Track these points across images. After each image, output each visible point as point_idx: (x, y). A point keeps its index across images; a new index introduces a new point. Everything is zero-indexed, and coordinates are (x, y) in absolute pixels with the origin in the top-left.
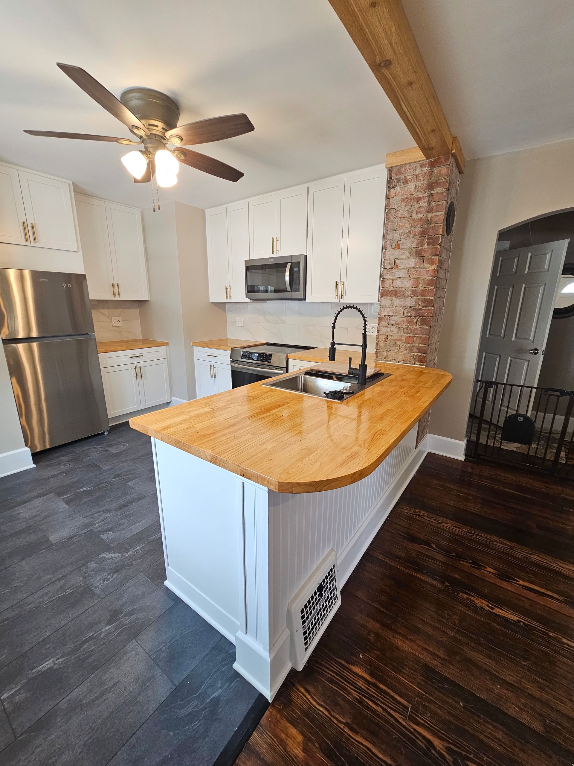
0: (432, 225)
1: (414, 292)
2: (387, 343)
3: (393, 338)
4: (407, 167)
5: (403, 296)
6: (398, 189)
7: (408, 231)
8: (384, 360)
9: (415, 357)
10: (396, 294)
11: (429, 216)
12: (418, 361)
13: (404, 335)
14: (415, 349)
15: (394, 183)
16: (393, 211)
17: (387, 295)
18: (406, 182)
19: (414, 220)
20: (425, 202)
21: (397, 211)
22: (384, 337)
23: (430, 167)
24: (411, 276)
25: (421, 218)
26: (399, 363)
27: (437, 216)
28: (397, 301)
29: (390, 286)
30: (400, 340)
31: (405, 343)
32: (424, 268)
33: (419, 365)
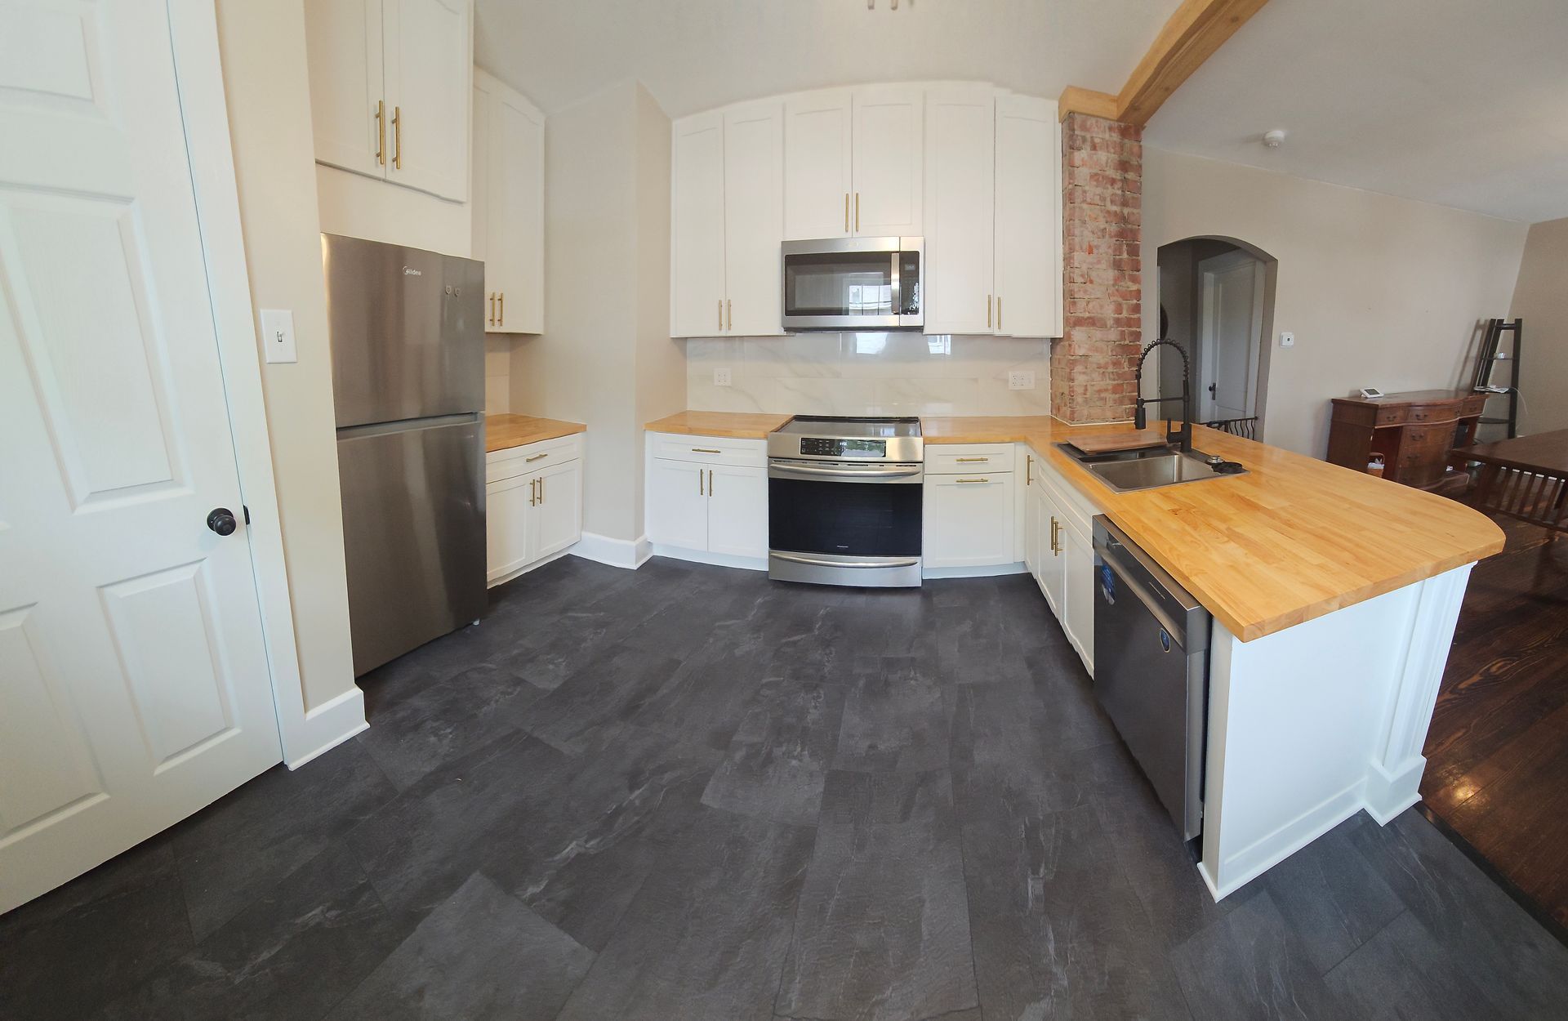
1: (1118, 322)
3: (1095, 388)
5: (1104, 326)
7: (1102, 227)
10: (1093, 323)
11: (1126, 211)
13: (1112, 383)
14: (1127, 401)
15: (1078, 142)
16: (1079, 190)
17: (1081, 325)
18: (1095, 147)
19: (1108, 212)
20: (1120, 188)
21: (1085, 192)
22: (1083, 388)
24: (1110, 298)
25: (1116, 212)
27: (1133, 213)
28: (1098, 334)
29: (1085, 311)
30: (1106, 390)
31: (1115, 394)
32: (1125, 287)
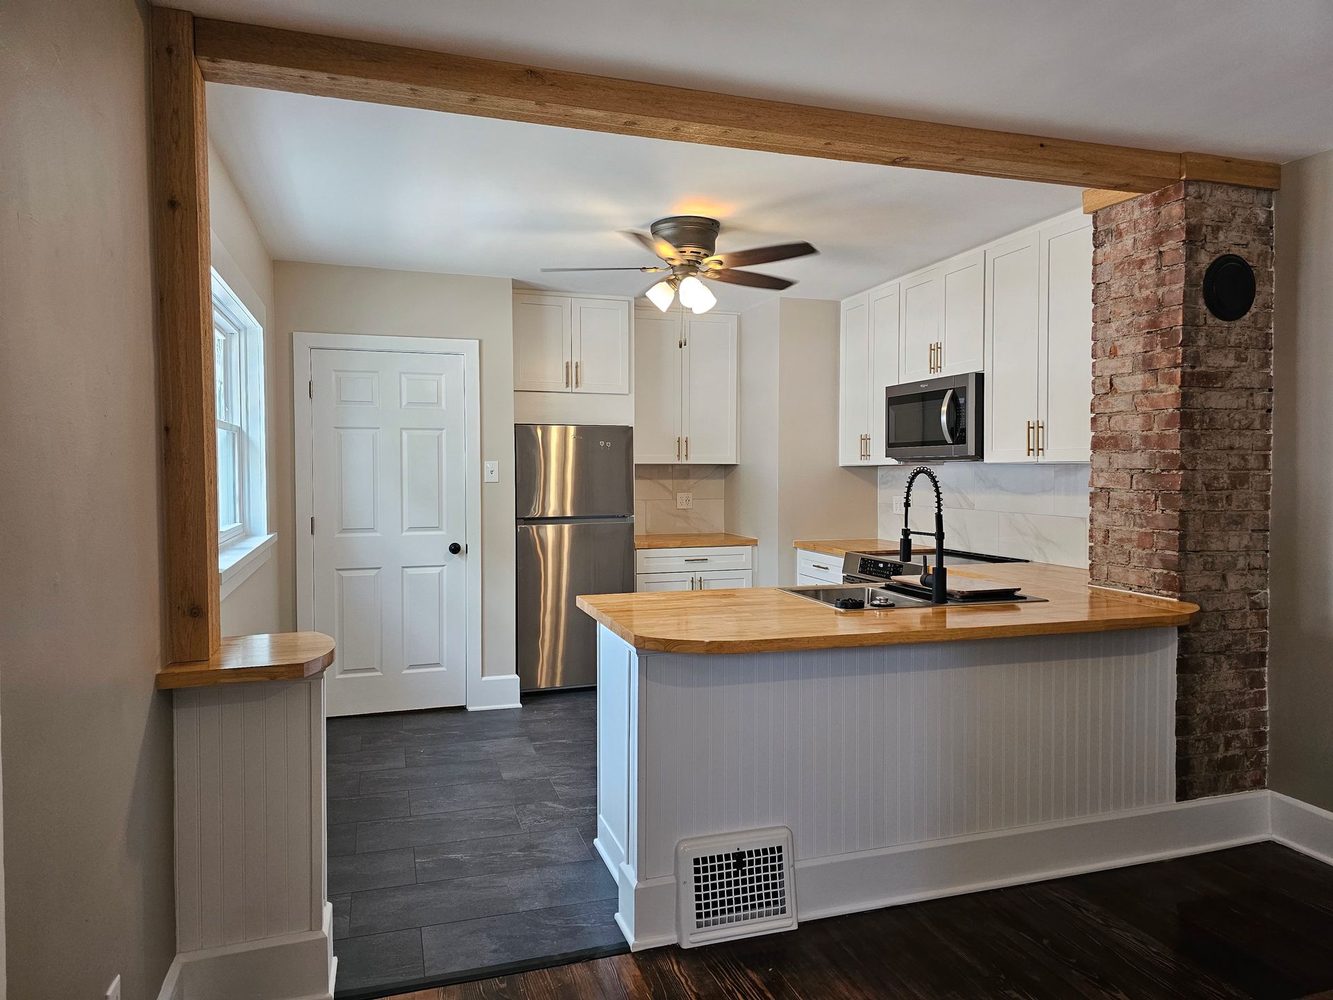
0: (1164, 309)
1: (1146, 440)
2: (1107, 546)
3: (1117, 536)
4: (1119, 208)
5: (1129, 449)
6: (1107, 248)
7: (1128, 321)
8: (1105, 585)
9: (1157, 578)
10: (1116, 445)
11: (1160, 293)
12: (1165, 588)
13: (1137, 529)
14: (1156, 562)
15: (1101, 238)
16: (1103, 288)
17: (1102, 448)
18: (1120, 234)
19: (1136, 301)
20: (1151, 268)
21: (1109, 287)
22: (1102, 534)
23: (1155, 205)
24: (1139, 409)
25: (1148, 297)
26: (1130, 592)
27: (1172, 291)
28: (1120, 459)
29: (1107, 428)
30: (1130, 540)
31: (1138, 546)
32: (1158, 392)
33: (1167, 596)
